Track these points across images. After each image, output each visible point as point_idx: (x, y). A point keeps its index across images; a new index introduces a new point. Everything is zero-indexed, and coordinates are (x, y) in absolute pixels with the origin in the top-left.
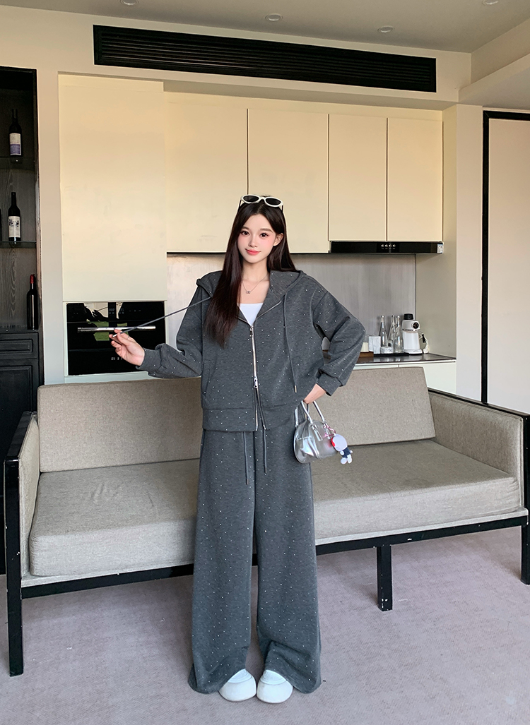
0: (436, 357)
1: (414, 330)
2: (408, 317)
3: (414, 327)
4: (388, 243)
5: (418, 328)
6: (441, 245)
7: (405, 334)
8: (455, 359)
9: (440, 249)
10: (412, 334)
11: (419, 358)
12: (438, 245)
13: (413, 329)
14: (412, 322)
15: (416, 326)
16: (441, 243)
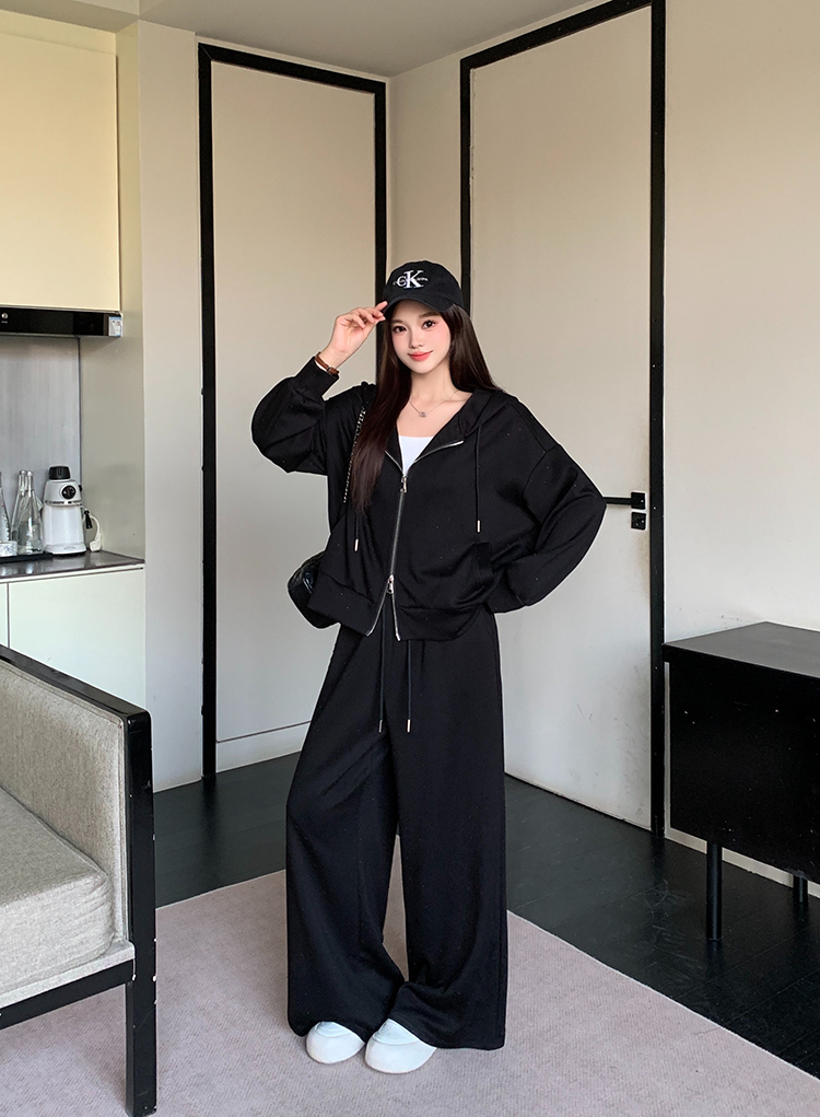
0: (114, 560)
1: (66, 502)
2: (59, 473)
3: (66, 496)
5: (77, 497)
6: (116, 320)
7: (49, 510)
8: (142, 561)
9: (115, 328)
10: (65, 512)
11: (79, 562)
12: (111, 319)
13: (62, 499)
14: (63, 484)
15: (69, 493)
16: (116, 315)
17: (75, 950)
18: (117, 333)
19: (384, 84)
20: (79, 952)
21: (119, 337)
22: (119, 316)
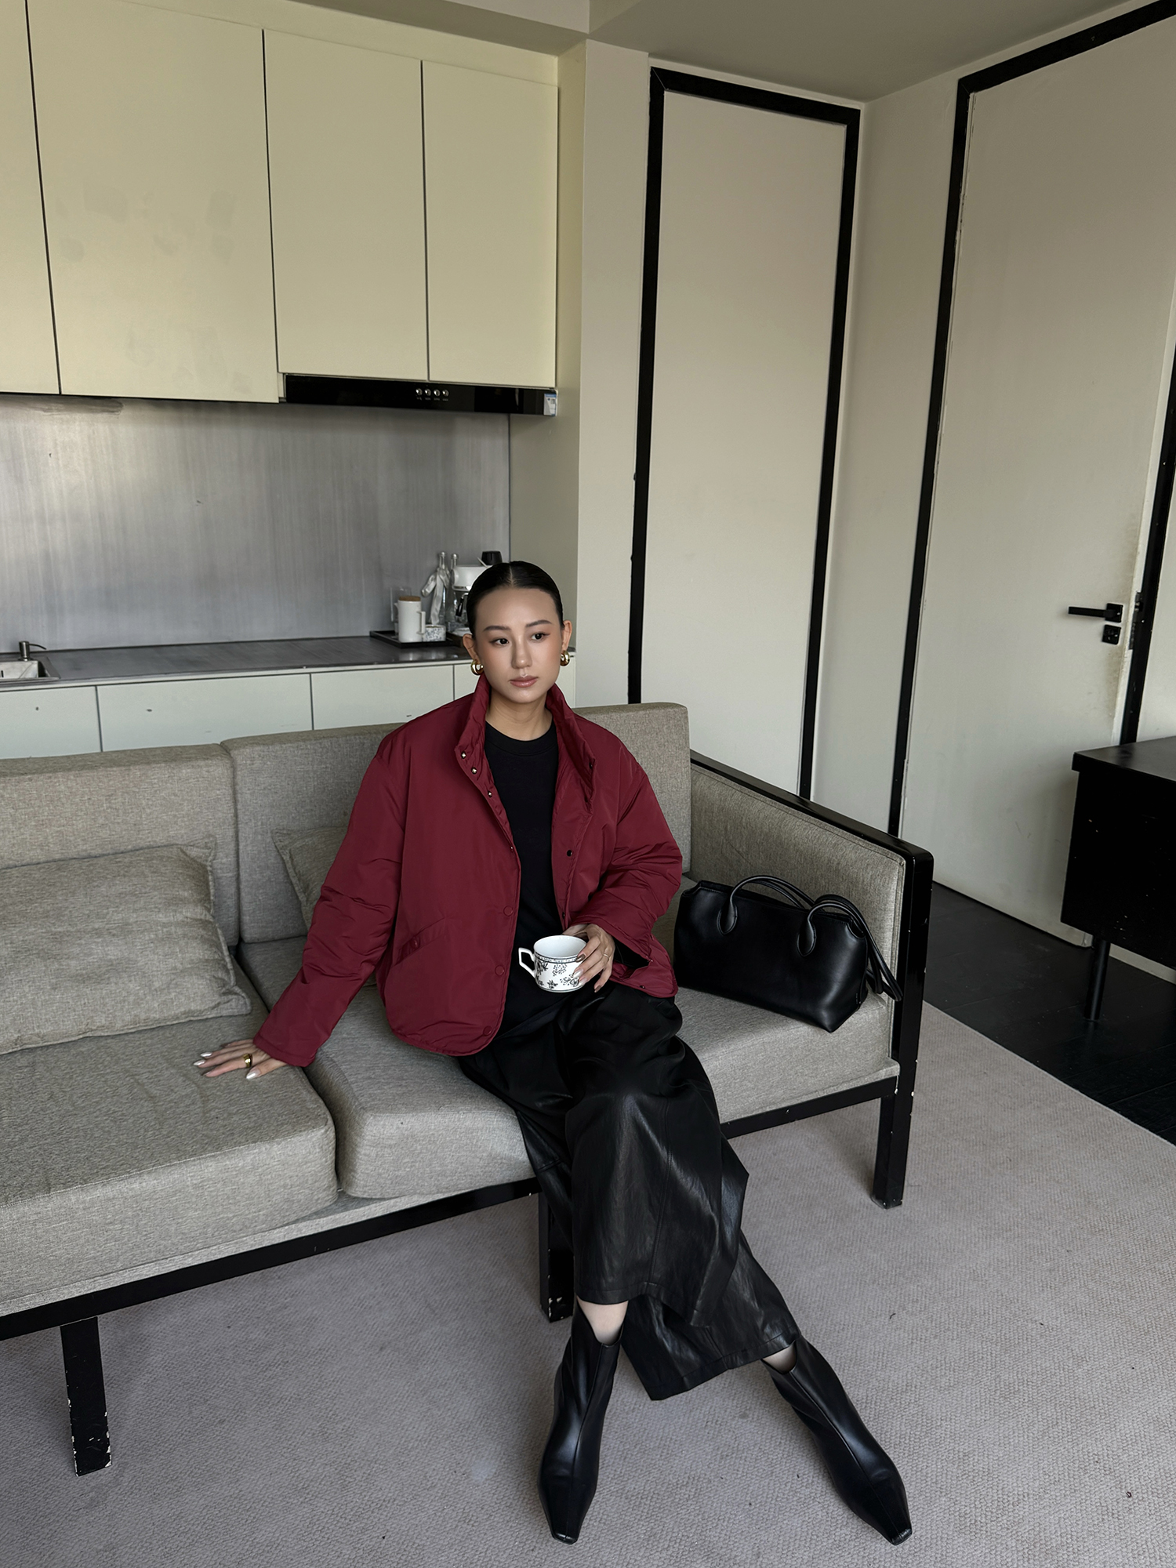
4: (433, 386)
9: (551, 406)
12: (547, 397)
16: (551, 392)
18: (552, 412)
19: (858, 112)
21: (553, 416)
22: (554, 393)
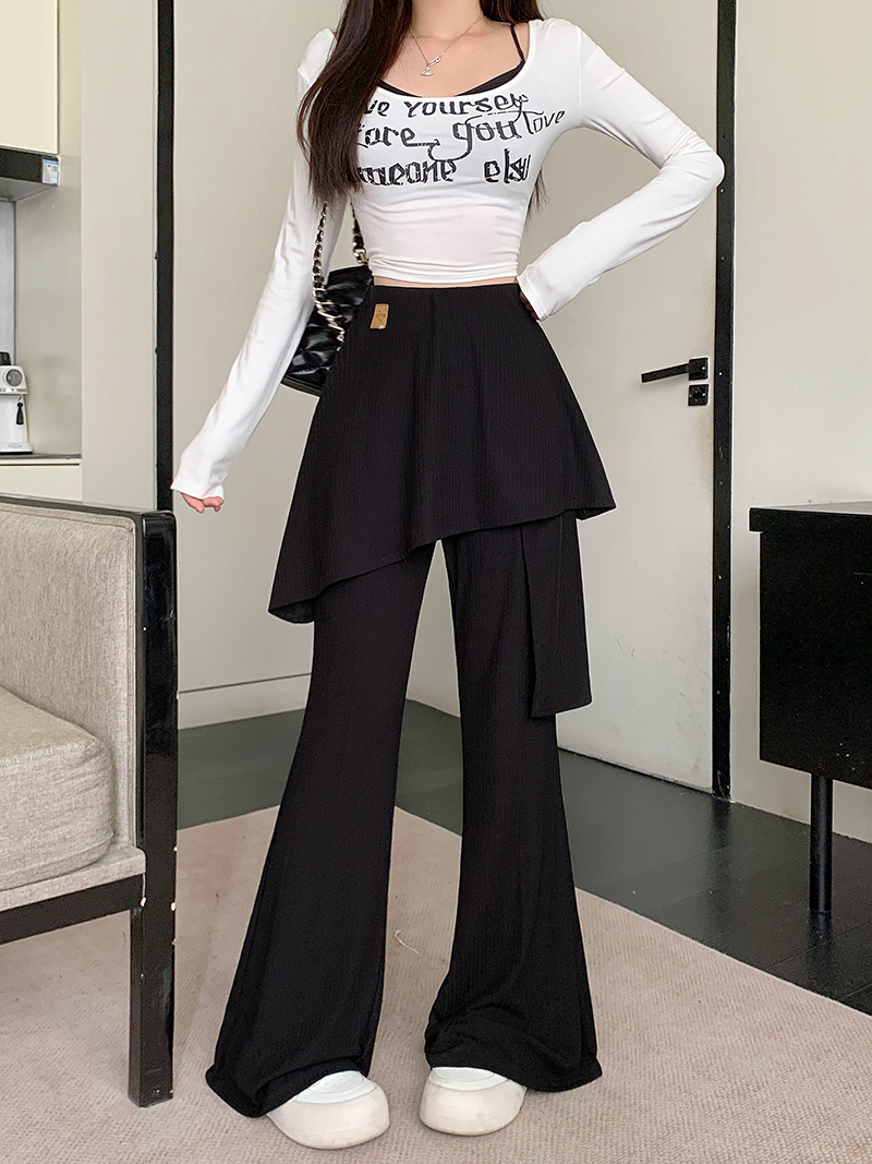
6: (53, 164)
8: (78, 456)
9: (50, 173)
12: (45, 163)
16: (52, 158)
17: (52, 849)
18: (53, 181)
20: (59, 853)
21: (55, 185)
22: (57, 160)
